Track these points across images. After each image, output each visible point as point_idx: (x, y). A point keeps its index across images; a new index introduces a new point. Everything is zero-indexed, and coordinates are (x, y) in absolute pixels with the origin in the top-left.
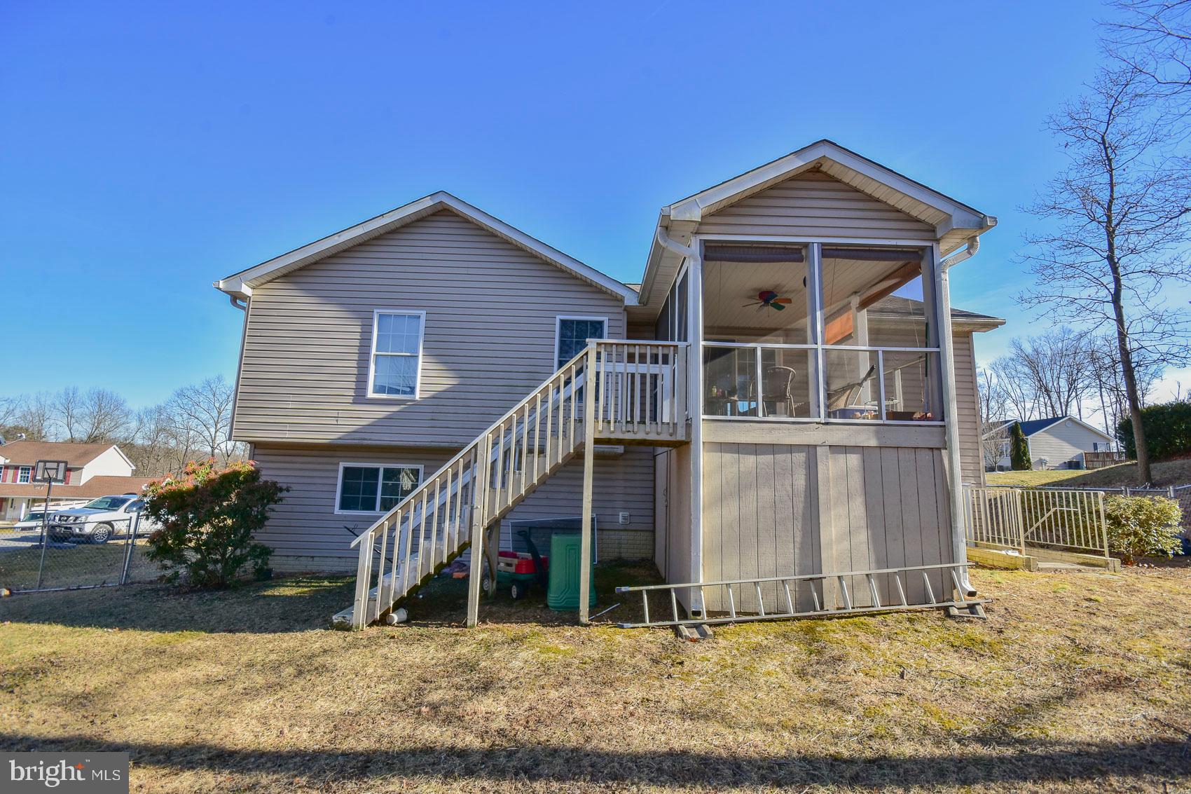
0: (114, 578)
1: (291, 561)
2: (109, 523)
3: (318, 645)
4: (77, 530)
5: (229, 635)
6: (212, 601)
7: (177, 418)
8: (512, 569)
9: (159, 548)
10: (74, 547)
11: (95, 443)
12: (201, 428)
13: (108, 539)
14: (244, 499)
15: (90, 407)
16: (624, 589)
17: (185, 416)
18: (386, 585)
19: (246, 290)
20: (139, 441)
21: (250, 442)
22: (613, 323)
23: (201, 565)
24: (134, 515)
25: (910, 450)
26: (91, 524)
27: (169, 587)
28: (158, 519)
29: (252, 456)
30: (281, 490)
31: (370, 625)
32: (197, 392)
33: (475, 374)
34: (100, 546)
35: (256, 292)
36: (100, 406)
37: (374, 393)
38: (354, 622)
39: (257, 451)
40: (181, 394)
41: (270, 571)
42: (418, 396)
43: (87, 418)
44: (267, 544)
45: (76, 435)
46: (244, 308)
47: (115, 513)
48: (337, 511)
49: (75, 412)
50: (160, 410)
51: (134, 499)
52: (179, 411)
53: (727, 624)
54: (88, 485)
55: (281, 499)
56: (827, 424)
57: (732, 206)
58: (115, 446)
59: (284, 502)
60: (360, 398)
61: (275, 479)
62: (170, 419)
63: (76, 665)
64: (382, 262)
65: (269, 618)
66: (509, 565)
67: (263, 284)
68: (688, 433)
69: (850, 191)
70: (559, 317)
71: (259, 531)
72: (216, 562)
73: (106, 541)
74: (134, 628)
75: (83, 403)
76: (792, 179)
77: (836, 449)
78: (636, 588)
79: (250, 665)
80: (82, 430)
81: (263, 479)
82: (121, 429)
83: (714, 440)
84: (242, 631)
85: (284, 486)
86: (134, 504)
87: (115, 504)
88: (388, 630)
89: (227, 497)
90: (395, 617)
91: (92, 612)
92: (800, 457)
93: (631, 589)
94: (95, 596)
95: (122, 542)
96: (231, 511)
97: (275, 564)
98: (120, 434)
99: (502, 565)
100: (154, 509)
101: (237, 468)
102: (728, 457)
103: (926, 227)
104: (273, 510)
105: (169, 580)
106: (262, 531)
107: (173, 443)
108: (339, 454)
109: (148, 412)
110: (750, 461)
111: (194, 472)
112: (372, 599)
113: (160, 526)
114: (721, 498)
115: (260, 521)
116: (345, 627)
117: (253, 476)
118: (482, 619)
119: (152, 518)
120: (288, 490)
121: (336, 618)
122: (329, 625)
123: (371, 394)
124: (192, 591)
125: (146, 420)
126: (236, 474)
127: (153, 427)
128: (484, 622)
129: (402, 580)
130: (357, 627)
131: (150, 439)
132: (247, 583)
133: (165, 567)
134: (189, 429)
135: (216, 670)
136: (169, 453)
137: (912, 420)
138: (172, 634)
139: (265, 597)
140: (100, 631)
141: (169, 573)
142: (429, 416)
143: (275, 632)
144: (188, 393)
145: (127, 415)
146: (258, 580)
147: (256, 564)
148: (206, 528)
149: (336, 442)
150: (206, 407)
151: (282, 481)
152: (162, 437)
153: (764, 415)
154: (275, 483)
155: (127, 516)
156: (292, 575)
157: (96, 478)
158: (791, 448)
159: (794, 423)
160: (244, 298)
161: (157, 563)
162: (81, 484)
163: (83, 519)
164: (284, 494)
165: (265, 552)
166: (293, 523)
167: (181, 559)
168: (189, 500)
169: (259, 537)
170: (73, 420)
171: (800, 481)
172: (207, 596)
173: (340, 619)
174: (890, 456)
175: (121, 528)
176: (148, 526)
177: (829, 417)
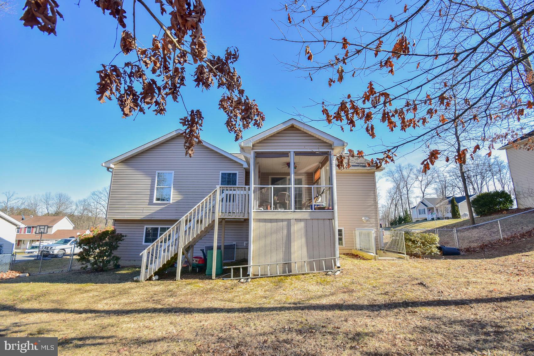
0: (66, 269)
1: (127, 262)
2: (63, 249)
3: (127, 286)
4: (52, 253)
5: (101, 284)
6: (98, 275)
7: (92, 204)
8: (197, 263)
9: (81, 257)
10: (50, 259)
11: (58, 215)
12: (102, 208)
13: (63, 256)
14: (110, 240)
15: (56, 200)
16: (225, 267)
17: (95, 203)
18: (151, 267)
19: (112, 166)
20: (76, 213)
21: (113, 219)
22: (240, 174)
23: (95, 263)
24: (73, 246)
25: (322, 220)
26: (57, 250)
27: (84, 271)
28: (81, 247)
29: (114, 225)
30: (123, 236)
31: (146, 281)
32: (101, 193)
33: (191, 193)
34: (60, 259)
35: (116, 166)
36: (60, 200)
37: (156, 201)
38: (140, 280)
39: (116, 222)
40: (94, 194)
41: (119, 265)
42: (171, 202)
43: (55, 205)
44: (118, 256)
45: (50, 212)
46: (111, 172)
47: (65, 245)
48: (144, 243)
49: (50, 202)
50: (85, 201)
51: (73, 239)
52: (93, 201)
53: (257, 278)
54: (55, 234)
55: (123, 240)
56: (294, 212)
57: (264, 140)
58: (66, 217)
59: (124, 240)
60: (151, 203)
61: (121, 233)
62: (89, 205)
63: (54, 293)
64: (160, 154)
65: (115, 279)
66: (197, 261)
67: (118, 163)
68: (248, 216)
69: (303, 133)
70: (221, 172)
71: (115, 251)
72: (101, 262)
73: (62, 257)
74: (72, 283)
75: (53, 199)
76: (284, 130)
77: (298, 220)
78: (229, 267)
79: (106, 292)
80: (52, 210)
81: (117, 232)
82: (68, 209)
83: (257, 218)
84: (106, 283)
85: (125, 235)
86: (73, 242)
87: (66, 242)
88: (151, 282)
89: (104, 239)
90: (154, 278)
91: (59, 279)
92: (285, 223)
93: (228, 267)
94: (59, 274)
95: (68, 257)
96: (106, 244)
97: (121, 263)
98: (69, 211)
99: (195, 261)
100: (80, 243)
101: (108, 229)
102: (262, 224)
103: (329, 145)
104: (120, 244)
105: (84, 269)
106: (116, 251)
107: (90, 214)
108: (144, 222)
109: (80, 202)
110: (269, 225)
111: (93, 231)
112: (146, 272)
113: (81, 250)
114: (259, 238)
115: (116, 248)
116: (137, 281)
117: (113, 232)
118: (181, 278)
119: (79, 247)
120: (126, 236)
121: (135, 279)
122: (133, 281)
123: (155, 201)
124: (92, 272)
125: (79, 205)
126: (107, 231)
127: (82, 208)
128: (182, 279)
129: (157, 266)
130: (141, 281)
131: (81, 213)
132: (111, 270)
133: (83, 264)
134: (97, 209)
135: (96, 293)
136: (89, 219)
137: (325, 210)
138: (84, 284)
139: (116, 274)
140: (61, 284)
141: (84, 266)
142: (175, 209)
143: (116, 283)
144: (97, 193)
145: (71, 203)
146: (114, 269)
147: (114, 263)
148: (97, 250)
149: (143, 219)
150: (104, 199)
151: (124, 233)
152: (85, 212)
153: (274, 209)
154: (121, 234)
155: (71, 246)
156: (127, 267)
157: (58, 231)
158: (282, 220)
159: (283, 212)
160: (112, 168)
161: (80, 262)
162: (52, 233)
163: (54, 248)
164: (124, 238)
165: (117, 259)
166: (128, 248)
167: (88, 261)
168: (91, 241)
169: (115, 253)
170: (49, 206)
171: (285, 232)
172: (97, 274)
173: (136, 279)
174: (315, 222)
175: (68, 251)
176: (78, 250)
177: (295, 209)
